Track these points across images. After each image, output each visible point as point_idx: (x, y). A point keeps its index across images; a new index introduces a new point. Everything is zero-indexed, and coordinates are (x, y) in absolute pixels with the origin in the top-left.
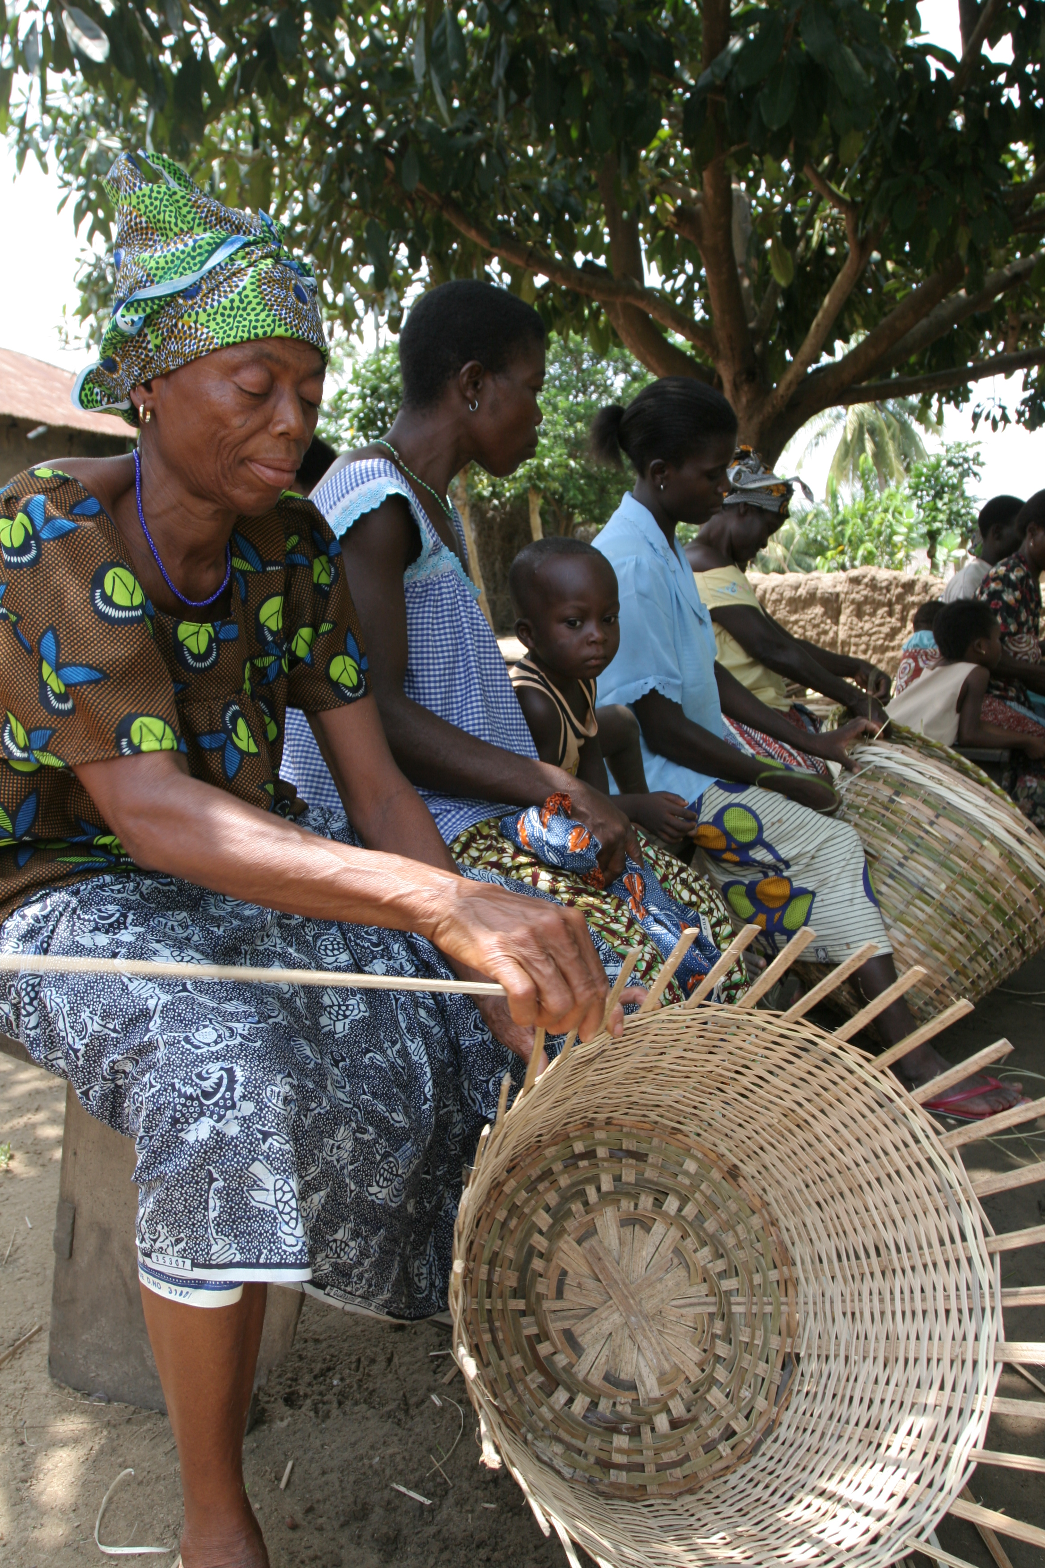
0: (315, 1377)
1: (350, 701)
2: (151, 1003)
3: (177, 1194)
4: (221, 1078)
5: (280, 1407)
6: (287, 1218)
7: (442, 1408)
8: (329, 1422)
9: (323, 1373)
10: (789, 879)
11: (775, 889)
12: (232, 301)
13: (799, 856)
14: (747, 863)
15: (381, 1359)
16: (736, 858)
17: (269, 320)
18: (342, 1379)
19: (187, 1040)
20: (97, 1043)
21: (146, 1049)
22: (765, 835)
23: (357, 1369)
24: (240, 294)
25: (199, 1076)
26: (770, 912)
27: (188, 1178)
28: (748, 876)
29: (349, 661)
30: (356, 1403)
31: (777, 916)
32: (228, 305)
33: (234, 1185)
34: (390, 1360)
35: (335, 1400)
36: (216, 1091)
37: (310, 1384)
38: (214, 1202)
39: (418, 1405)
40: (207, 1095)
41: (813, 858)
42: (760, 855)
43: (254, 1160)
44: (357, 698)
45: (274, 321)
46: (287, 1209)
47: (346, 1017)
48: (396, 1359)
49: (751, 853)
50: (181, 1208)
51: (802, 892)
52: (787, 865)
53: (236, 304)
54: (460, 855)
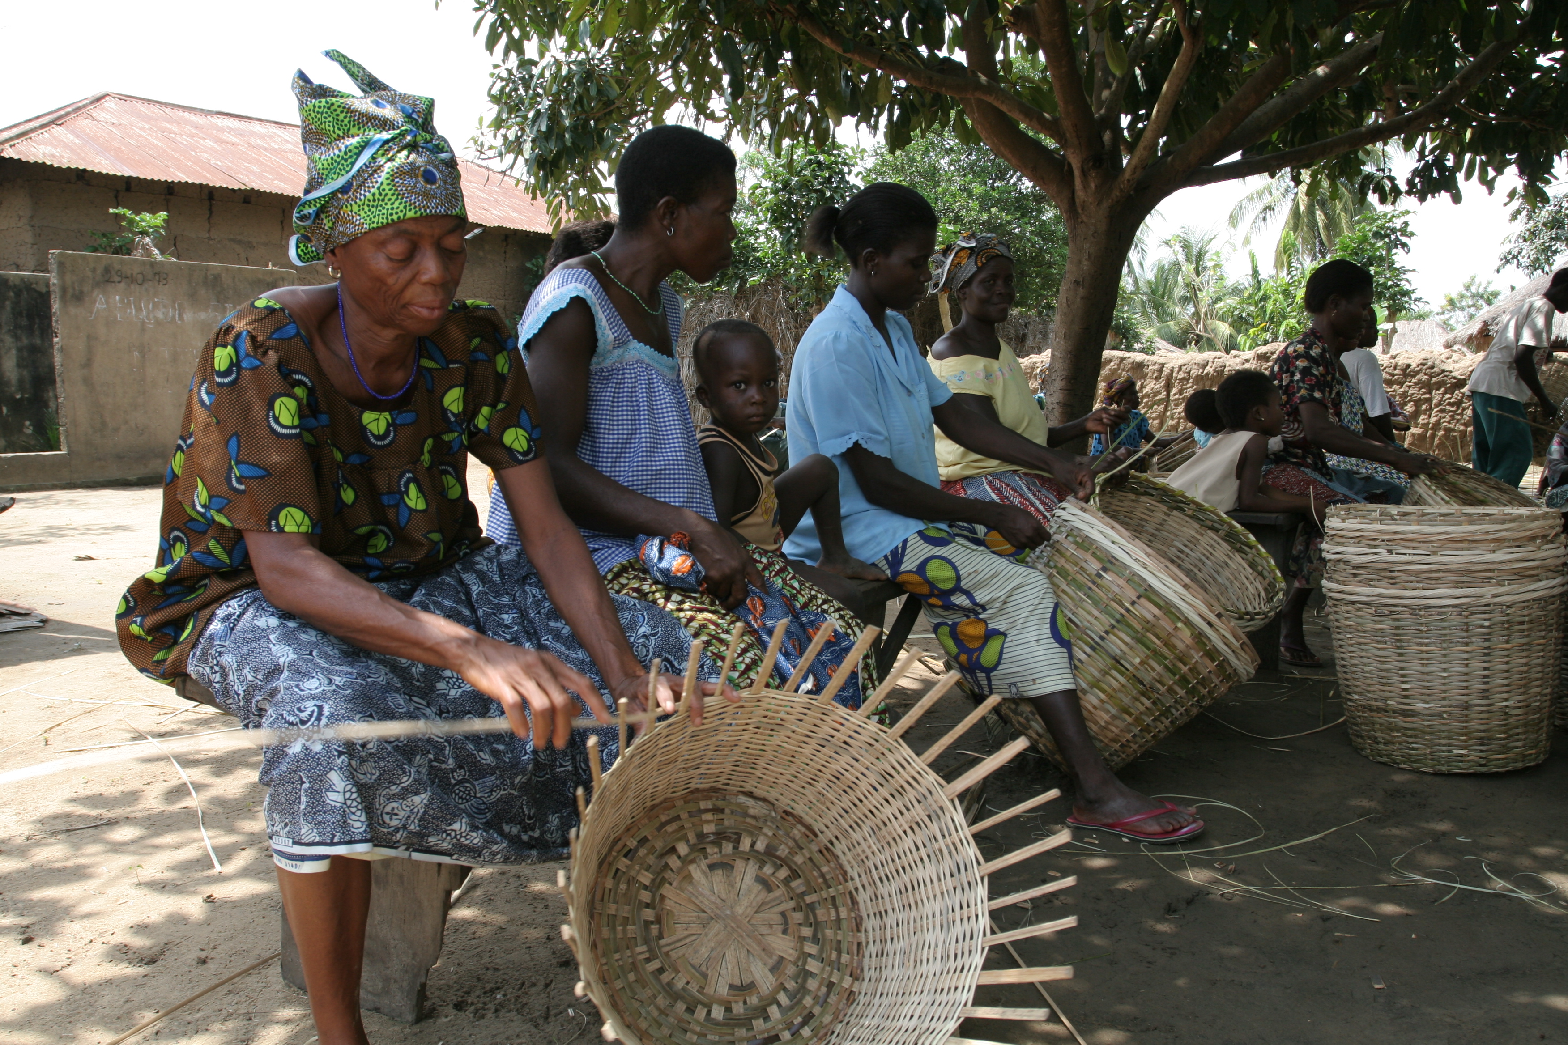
0: (485, 993)
1: (521, 463)
2: (282, 660)
3: (281, 790)
4: (313, 712)
5: (450, 1010)
6: (353, 810)
7: (573, 1018)
8: (482, 1021)
9: (493, 991)
10: (984, 621)
11: (974, 630)
12: (374, 195)
13: (992, 601)
14: (950, 607)
15: (542, 984)
16: (940, 603)
17: (401, 207)
18: (505, 995)
19: (297, 686)
20: (251, 689)
21: (273, 693)
22: (962, 583)
23: (520, 989)
24: (379, 188)
25: (299, 709)
26: (969, 652)
27: (287, 779)
28: (951, 618)
29: (521, 432)
30: (510, 1011)
31: (975, 655)
32: (371, 198)
33: (316, 787)
34: (547, 985)
35: (493, 1008)
36: (309, 720)
37: (479, 997)
38: (304, 799)
39: (556, 1015)
40: (303, 722)
41: (1006, 603)
42: (960, 600)
43: (331, 769)
44: (527, 461)
45: (405, 207)
46: (355, 804)
47: (460, 687)
48: (552, 986)
49: (952, 598)
50: (284, 800)
51: (996, 633)
52: (984, 608)
53: (377, 196)
54: (611, 582)
